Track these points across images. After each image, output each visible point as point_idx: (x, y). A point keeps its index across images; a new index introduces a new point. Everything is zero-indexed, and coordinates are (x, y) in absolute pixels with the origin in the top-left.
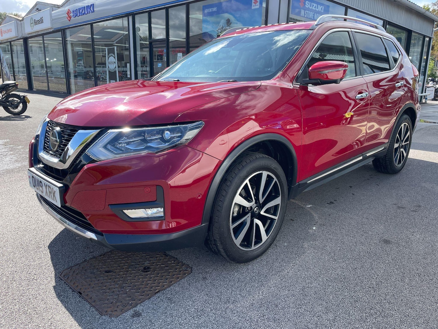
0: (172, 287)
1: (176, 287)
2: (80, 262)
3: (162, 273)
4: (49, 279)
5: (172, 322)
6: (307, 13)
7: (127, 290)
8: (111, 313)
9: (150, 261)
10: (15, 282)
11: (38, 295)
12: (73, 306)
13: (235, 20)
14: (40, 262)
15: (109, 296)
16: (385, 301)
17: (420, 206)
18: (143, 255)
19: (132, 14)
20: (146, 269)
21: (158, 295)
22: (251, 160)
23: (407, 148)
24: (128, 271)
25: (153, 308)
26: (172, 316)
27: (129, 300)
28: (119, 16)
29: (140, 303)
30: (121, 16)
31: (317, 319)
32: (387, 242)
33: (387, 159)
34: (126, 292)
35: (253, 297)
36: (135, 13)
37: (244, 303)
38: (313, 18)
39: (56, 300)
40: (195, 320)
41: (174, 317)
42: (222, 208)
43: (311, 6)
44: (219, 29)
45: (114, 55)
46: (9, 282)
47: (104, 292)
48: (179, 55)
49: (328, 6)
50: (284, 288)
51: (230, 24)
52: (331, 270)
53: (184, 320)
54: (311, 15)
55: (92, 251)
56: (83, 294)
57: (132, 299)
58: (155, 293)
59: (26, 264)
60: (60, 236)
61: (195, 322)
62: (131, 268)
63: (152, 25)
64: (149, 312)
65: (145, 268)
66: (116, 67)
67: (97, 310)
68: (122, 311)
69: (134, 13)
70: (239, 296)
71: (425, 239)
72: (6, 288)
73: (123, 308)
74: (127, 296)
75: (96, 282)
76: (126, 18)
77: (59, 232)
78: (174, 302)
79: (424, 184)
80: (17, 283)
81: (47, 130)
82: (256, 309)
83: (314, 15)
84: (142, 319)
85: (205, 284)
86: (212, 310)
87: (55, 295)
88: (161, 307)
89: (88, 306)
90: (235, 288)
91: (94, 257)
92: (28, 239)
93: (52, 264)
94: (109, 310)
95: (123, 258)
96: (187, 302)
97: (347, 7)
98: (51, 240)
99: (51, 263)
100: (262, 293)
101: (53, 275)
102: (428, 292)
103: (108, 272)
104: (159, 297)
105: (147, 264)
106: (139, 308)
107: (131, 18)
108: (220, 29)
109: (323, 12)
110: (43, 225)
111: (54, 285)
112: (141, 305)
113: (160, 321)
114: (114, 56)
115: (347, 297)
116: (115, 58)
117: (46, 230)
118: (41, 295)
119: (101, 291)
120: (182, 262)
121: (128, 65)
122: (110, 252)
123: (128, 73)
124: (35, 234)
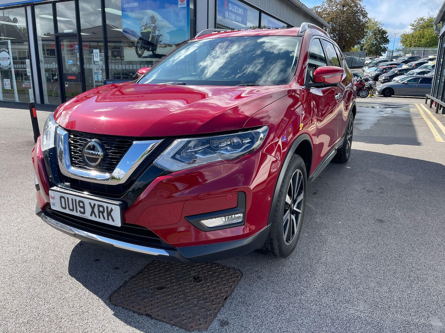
0: (236, 291)
1: (239, 291)
2: (121, 284)
3: (215, 280)
4: (102, 308)
5: (263, 323)
6: (230, 15)
7: (196, 303)
8: (197, 327)
9: (194, 270)
10: (62, 320)
11: (103, 327)
12: (152, 329)
13: (161, 18)
14: (75, 293)
15: (182, 312)
16: (414, 269)
17: (382, 189)
18: (182, 265)
19: (31, 5)
20: (197, 279)
21: (228, 301)
22: (293, 160)
23: (351, 140)
24: (180, 284)
25: (235, 314)
26: (258, 318)
27: (205, 311)
28: (13, 6)
29: (218, 311)
30: (15, 6)
31: (378, 293)
32: (381, 221)
33: (342, 151)
34: (195, 304)
35: (315, 286)
36: (36, 3)
37: (311, 292)
38: (235, 20)
39: (128, 327)
40: (282, 317)
41: (261, 318)
42: (280, 208)
43: (233, 9)
44: (142, 26)
45: (8, 49)
46: (55, 321)
47: (173, 309)
48: (96, 52)
49: (247, 10)
50: (333, 273)
51: (155, 21)
52: (357, 251)
53: (272, 318)
54: (234, 18)
55: (125, 271)
56: (152, 315)
57: (206, 310)
58: (225, 299)
59: (59, 297)
60: (74, 261)
61: (284, 318)
62: (181, 281)
63: (58, 18)
64: (234, 319)
65: (194, 278)
66: (10, 64)
67: (181, 328)
68: (207, 323)
69: (34, 3)
70: (302, 287)
71: (405, 215)
72: (58, 329)
73: (206, 320)
74: (199, 308)
75: (157, 301)
76: (23, 9)
77: (69, 257)
78: (250, 305)
79: (371, 170)
80: (67, 320)
81: (70, 143)
82: (325, 296)
83: (236, 17)
84: (233, 326)
85: (264, 282)
86: (289, 304)
87: (123, 323)
88: (241, 312)
89: (168, 326)
90: (293, 281)
91: (133, 277)
92: (36, 270)
93: (91, 292)
94: (192, 324)
95: (165, 272)
96: (261, 302)
97: (261, 12)
98: (68, 267)
99: (88, 291)
100: (319, 280)
101: (102, 303)
102: (437, 257)
103: (160, 289)
104: (232, 303)
105: (193, 274)
106: (220, 317)
107: (29, 9)
108: (144, 26)
109: (242, 14)
110: (42, 252)
111: (113, 313)
112: (221, 314)
113: (251, 324)
114: (7, 51)
115: (386, 271)
116: (8, 53)
117: (52, 257)
118: (107, 326)
119: (170, 309)
120: (226, 266)
121: (28, 61)
122: (145, 268)
123: (28, 70)
124: (42, 264)
